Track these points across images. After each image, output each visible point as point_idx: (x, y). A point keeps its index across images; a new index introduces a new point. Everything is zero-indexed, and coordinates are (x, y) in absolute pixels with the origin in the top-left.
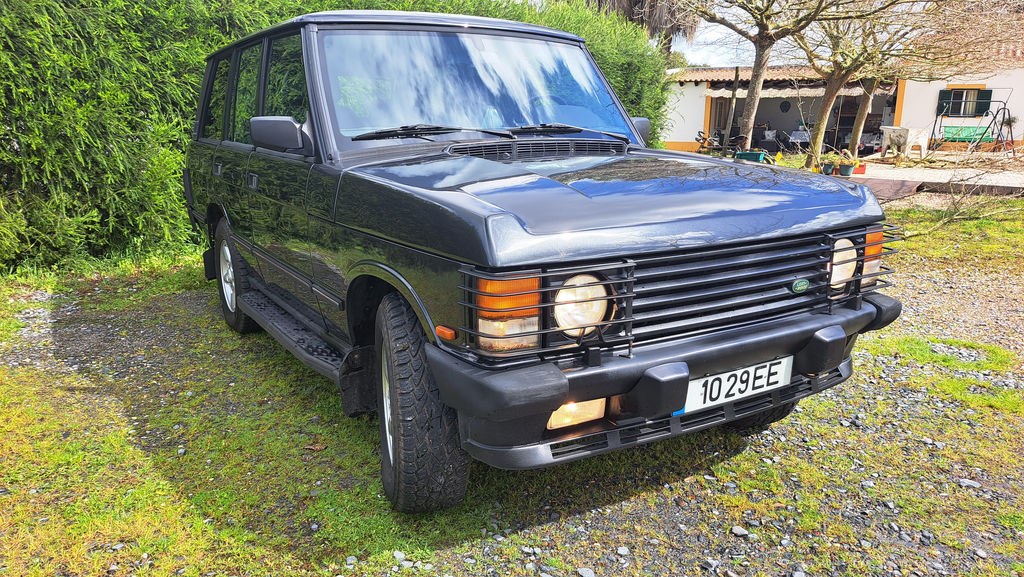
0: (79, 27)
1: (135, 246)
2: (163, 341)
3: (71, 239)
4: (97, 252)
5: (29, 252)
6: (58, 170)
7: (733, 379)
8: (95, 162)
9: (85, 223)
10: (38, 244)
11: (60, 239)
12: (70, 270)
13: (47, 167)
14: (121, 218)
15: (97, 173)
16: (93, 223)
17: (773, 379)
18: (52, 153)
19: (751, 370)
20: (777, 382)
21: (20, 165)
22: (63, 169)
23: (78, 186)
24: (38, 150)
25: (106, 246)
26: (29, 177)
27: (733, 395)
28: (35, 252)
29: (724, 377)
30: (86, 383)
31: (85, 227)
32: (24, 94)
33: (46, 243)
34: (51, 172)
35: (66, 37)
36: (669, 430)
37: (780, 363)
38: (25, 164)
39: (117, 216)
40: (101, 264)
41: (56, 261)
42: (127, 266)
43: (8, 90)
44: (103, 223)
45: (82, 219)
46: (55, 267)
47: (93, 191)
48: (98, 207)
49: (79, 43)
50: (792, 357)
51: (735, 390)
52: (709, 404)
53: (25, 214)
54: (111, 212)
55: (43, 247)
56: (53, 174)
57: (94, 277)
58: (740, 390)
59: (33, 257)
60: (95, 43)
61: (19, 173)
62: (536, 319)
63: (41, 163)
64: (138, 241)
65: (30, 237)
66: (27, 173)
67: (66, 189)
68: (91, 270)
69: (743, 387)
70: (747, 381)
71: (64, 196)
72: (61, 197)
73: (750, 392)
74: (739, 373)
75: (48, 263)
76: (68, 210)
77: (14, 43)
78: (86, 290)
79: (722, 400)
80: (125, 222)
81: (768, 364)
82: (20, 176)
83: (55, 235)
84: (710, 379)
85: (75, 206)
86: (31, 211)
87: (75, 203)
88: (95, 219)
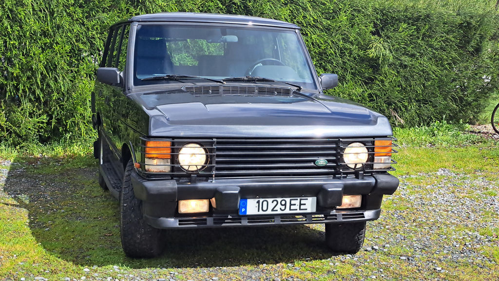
0: (47, 6)
1: (66, 139)
2: (62, 190)
3: (30, 131)
4: (43, 140)
5: (5, 137)
6: (27, 90)
7: (275, 203)
8: (48, 85)
9: (38, 122)
10: (11, 133)
11: (23, 131)
12: (26, 150)
13: (21, 87)
14: (59, 121)
15: (49, 91)
16: (43, 123)
17: (302, 207)
18: (24, 79)
19: (288, 200)
20: (306, 209)
21: (7, 85)
22: (30, 89)
23: (38, 99)
24: (17, 77)
25: (49, 138)
26: (11, 93)
27: (277, 210)
28: (9, 137)
29: (270, 200)
30: (15, 203)
31: (38, 124)
32: (13, 44)
33: (15, 133)
34: (22, 90)
35: (41, 11)
36: (240, 222)
37: (307, 199)
38: (9, 85)
39: (58, 119)
40: (44, 148)
41: (19, 144)
42: (59, 150)
43: (5, 42)
44: (49, 123)
45: (37, 120)
46: (18, 147)
47: (45, 103)
48: (47, 112)
49: (46, 15)
50: (316, 198)
51: (278, 208)
52: (261, 212)
53: (6, 114)
54: (54, 116)
55: (13, 135)
56: (24, 91)
57: (39, 156)
58: (281, 209)
59: (7, 140)
60: (55, 15)
61: (6, 89)
62: (169, 160)
63: (18, 85)
64: (68, 135)
65: (6, 128)
66: (10, 90)
67: (30, 100)
68: (38, 151)
69: (283, 208)
70: (285, 205)
71: (29, 104)
72: (27, 105)
73: (287, 211)
74: (279, 200)
75: (15, 145)
76: (30, 114)
77: (12, 15)
78: (32, 162)
79: (269, 212)
80: (62, 123)
81: (299, 199)
82: (6, 91)
83: (21, 128)
84: (261, 200)
85: (34, 111)
86: (9, 113)
87: (34, 110)
88: (44, 121)
